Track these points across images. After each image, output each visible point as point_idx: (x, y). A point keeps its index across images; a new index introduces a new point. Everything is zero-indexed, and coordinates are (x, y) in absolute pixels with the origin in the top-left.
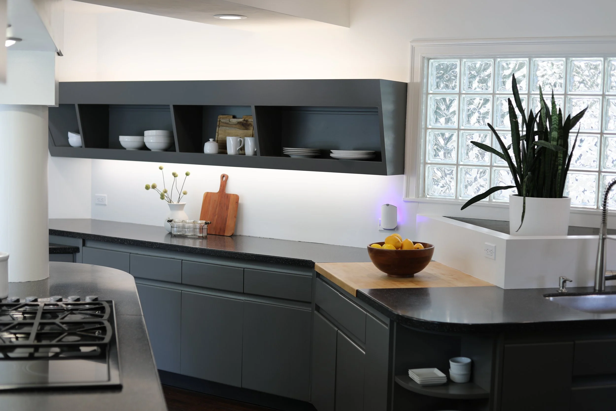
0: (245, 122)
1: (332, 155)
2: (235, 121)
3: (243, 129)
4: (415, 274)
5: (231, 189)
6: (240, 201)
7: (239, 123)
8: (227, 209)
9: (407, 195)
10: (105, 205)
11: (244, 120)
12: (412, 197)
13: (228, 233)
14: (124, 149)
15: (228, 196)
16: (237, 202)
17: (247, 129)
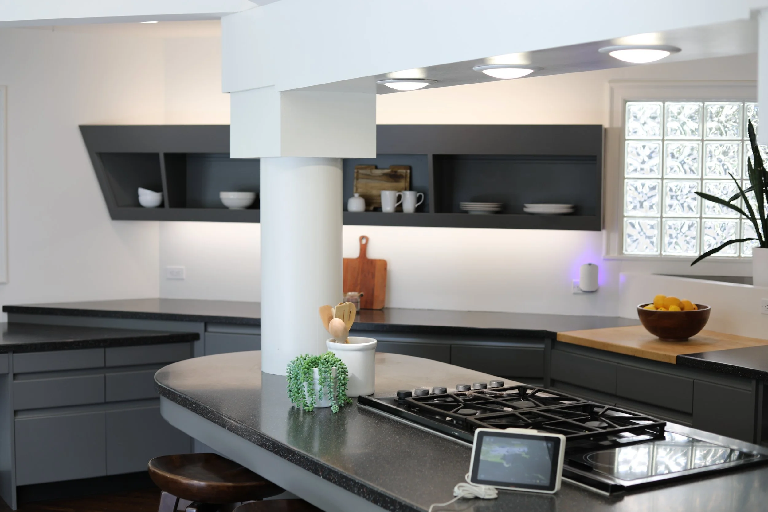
0: (393, 173)
1: (526, 210)
2: (378, 172)
3: (392, 182)
4: (690, 338)
5: (373, 253)
6: (388, 268)
7: (385, 175)
8: (373, 276)
9: (608, 252)
10: (182, 279)
11: (392, 171)
12: (614, 254)
13: (376, 306)
14: (226, 208)
15: (372, 262)
16: (385, 269)
17: (396, 181)
